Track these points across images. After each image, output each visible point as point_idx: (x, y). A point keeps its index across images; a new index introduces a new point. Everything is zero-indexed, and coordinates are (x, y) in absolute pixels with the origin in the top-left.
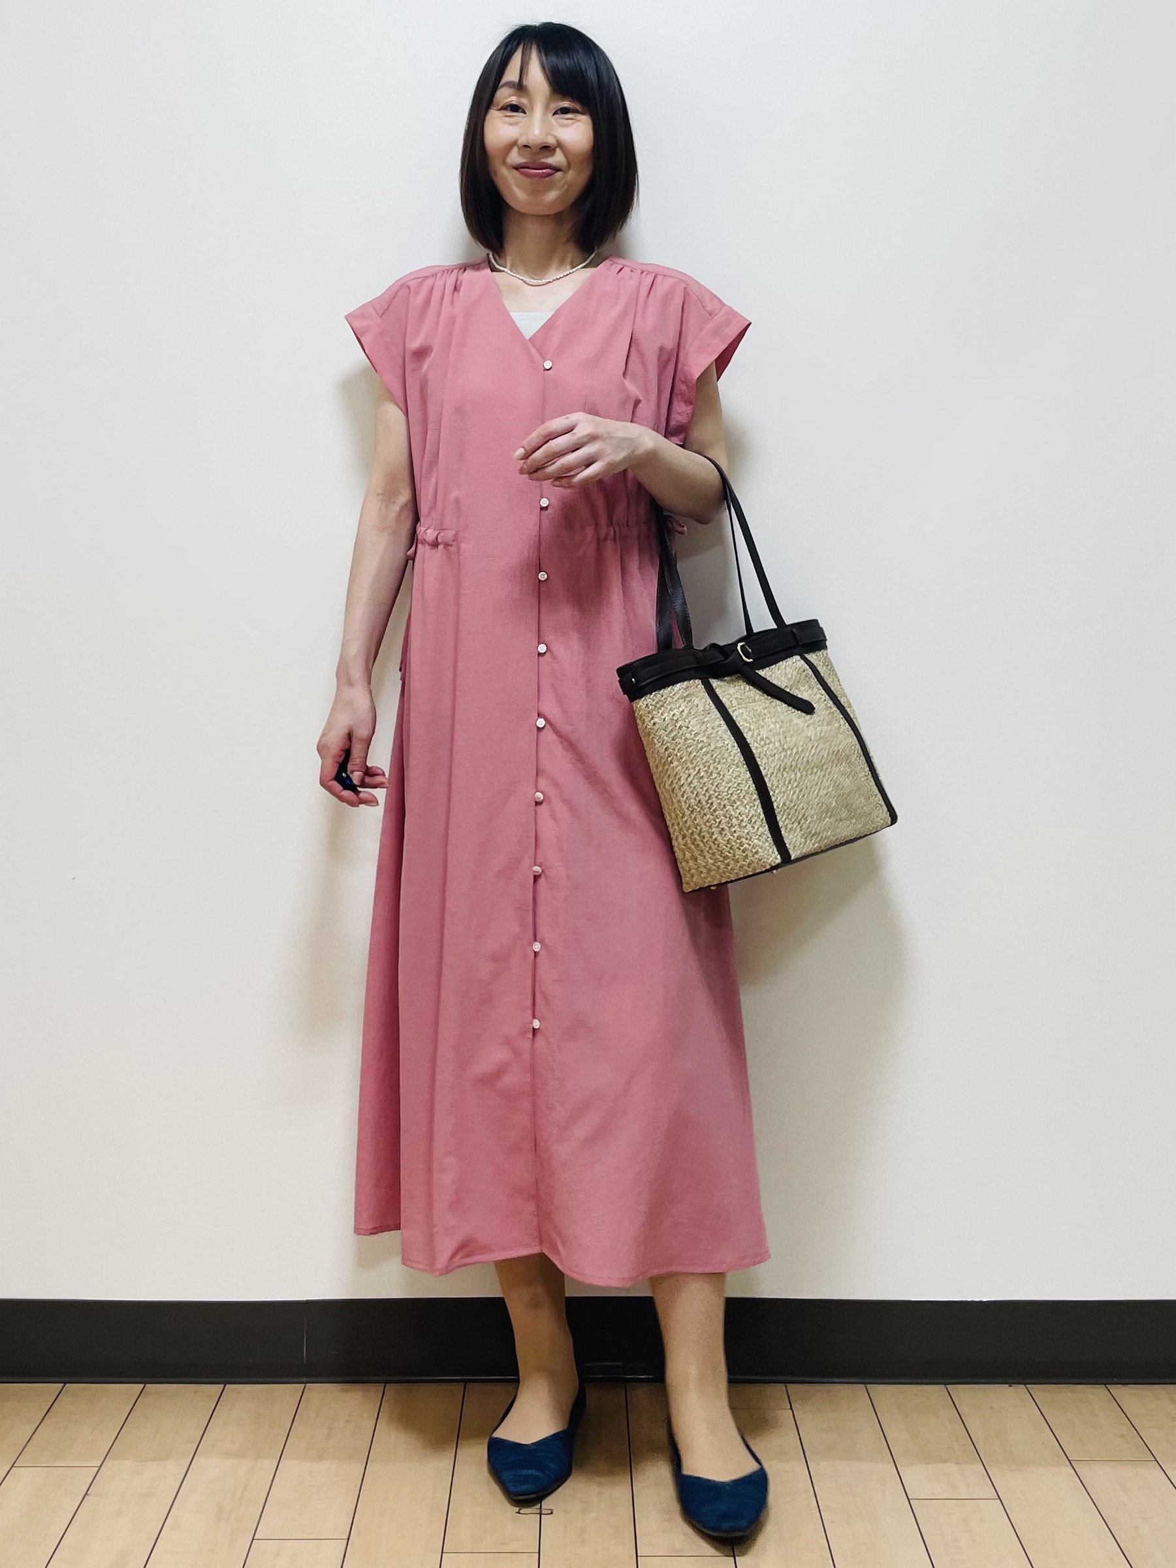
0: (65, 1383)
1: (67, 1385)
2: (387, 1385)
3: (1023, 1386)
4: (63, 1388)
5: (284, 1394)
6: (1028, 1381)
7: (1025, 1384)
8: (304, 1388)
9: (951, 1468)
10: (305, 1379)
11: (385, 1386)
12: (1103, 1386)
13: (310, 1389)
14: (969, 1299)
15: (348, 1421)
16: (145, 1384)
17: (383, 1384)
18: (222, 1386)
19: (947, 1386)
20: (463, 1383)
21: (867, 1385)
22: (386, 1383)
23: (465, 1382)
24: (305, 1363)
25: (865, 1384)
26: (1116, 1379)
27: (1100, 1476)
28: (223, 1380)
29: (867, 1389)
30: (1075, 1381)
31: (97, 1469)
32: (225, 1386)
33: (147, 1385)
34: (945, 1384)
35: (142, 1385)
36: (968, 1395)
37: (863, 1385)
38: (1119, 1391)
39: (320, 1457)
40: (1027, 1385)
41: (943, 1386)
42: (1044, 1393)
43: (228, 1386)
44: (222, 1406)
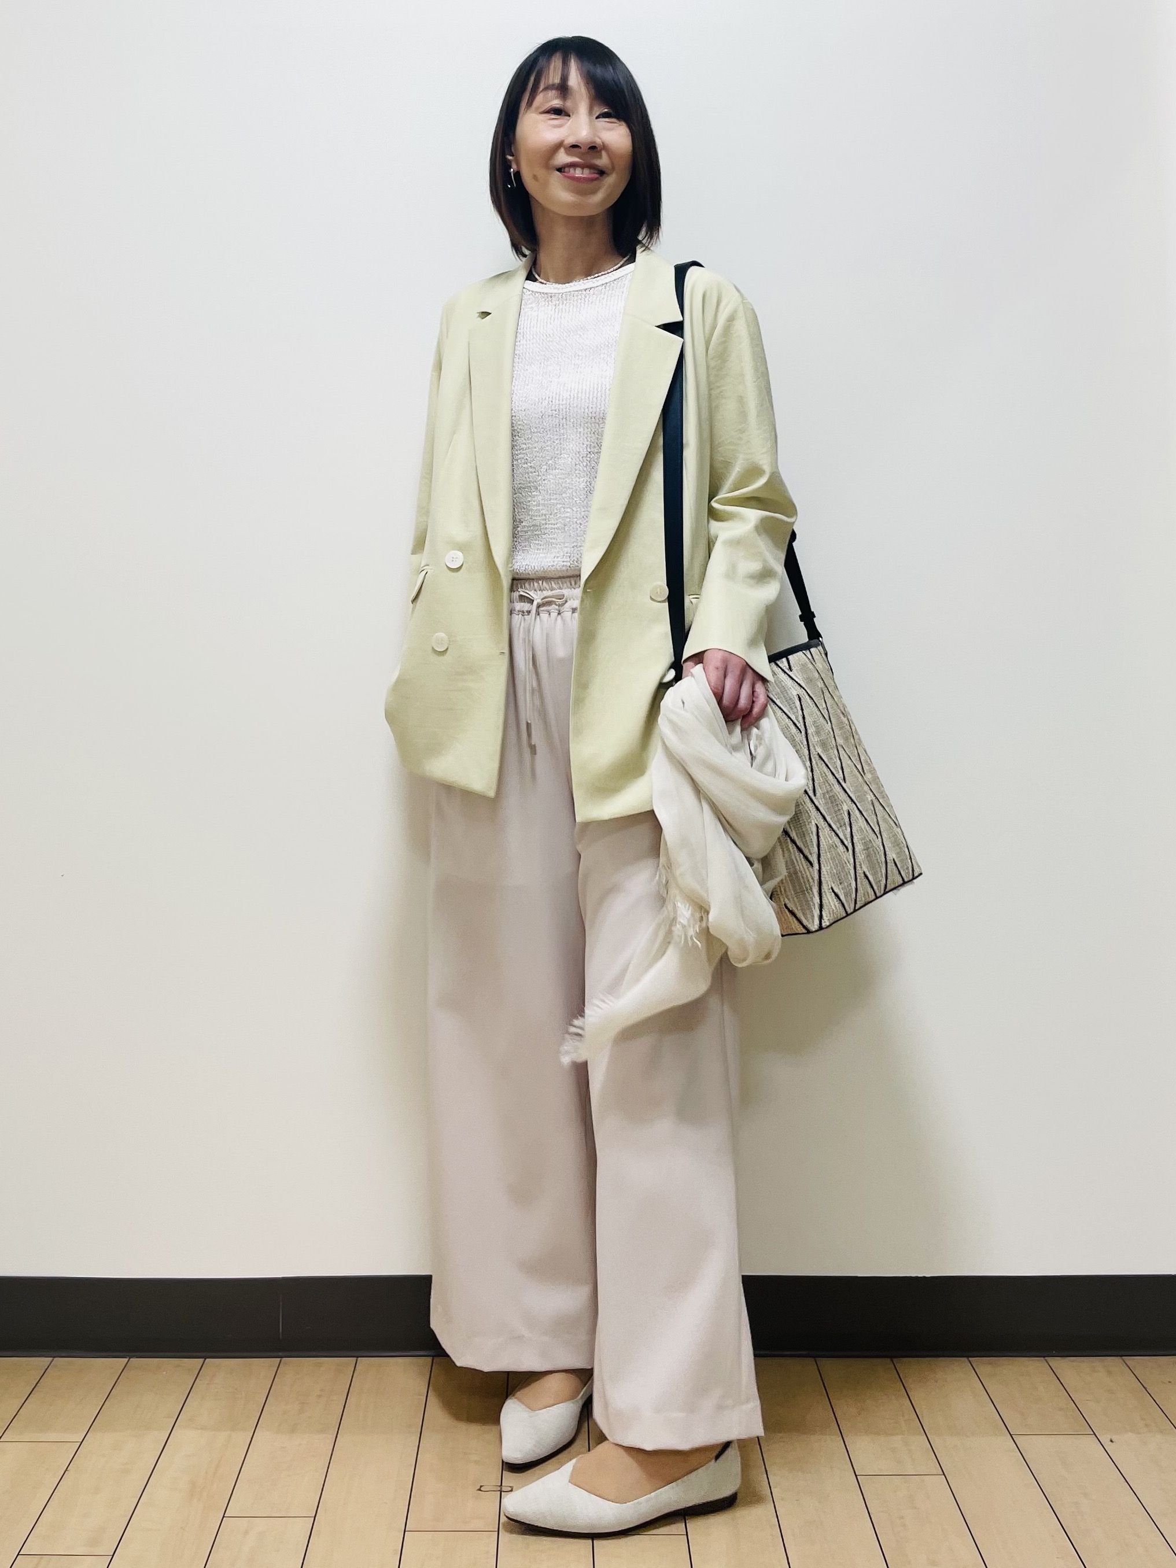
0: (55, 1357)
2: (359, 1359)
4: (51, 1363)
5: (261, 1367)
8: (281, 1361)
9: (897, 1438)
10: (284, 1354)
11: (357, 1361)
12: (1043, 1358)
13: (287, 1364)
15: (320, 1396)
16: (129, 1358)
17: (356, 1358)
18: (202, 1360)
20: (431, 1357)
22: (358, 1356)
24: (281, 1336)
28: (204, 1354)
31: (80, 1443)
32: (205, 1361)
33: (131, 1359)
35: (127, 1360)
38: (1058, 1363)
39: (293, 1430)
42: (986, 1366)
43: (207, 1360)
44: (201, 1380)
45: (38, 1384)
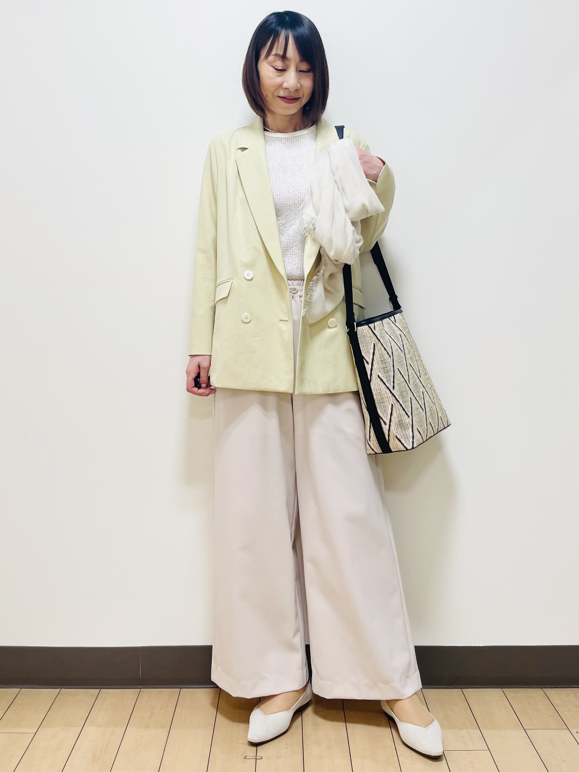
0: (22, 688)
3: (501, 689)
4: (19, 691)
5: (130, 694)
6: (504, 687)
7: (502, 688)
8: (140, 690)
9: (464, 731)
10: (140, 687)
11: (180, 690)
12: (541, 689)
13: (143, 692)
15: (161, 709)
16: (61, 689)
18: (99, 690)
19: (463, 689)
22: (181, 688)
24: (140, 678)
26: (547, 686)
27: (538, 736)
28: (100, 687)
30: (527, 687)
31: (35, 734)
32: (101, 689)
34: (461, 689)
35: (59, 690)
38: (549, 691)
39: (147, 727)
40: (503, 689)
42: (510, 692)
44: (98, 700)
45: (13, 703)
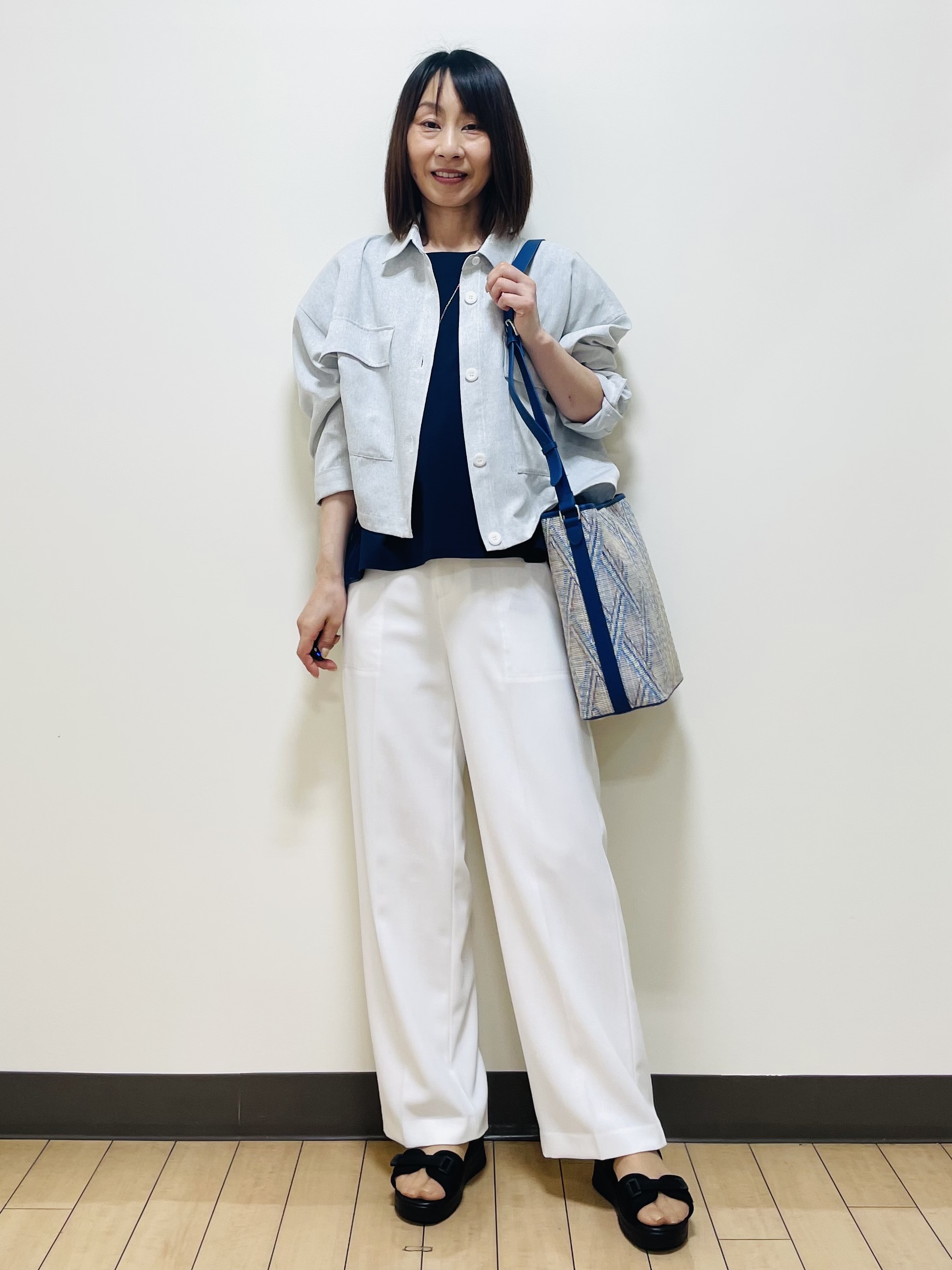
0: (49, 1140)
1: (51, 1141)
2: (304, 1142)
4: (47, 1144)
5: (223, 1148)
6: (814, 1141)
7: (812, 1143)
8: (239, 1143)
9: (752, 1210)
10: (239, 1138)
11: (302, 1143)
12: (875, 1144)
13: (244, 1146)
14: (768, 1075)
15: (272, 1173)
16: (113, 1140)
17: (301, 1142)
18: (174, 1142)
19: (751, 1145)
20: (365, 1141)
21: (687, 1144)
23: (366, 1140)
24: (239, 1123)
25: (685, 1143)
26: (885, 1140)
27: (871, 1218)
28: (174, 1138)
29: (686, 1146)
31: (71, 1211)
33: (114, 1141)
34: (748, 1143)
35: (111, 1141)
36: (767, 1152)
37: (683, 1144)
38: (887, 1148)
39: (249, 1201)
40: (814, 1144)
41: (746, 1145)
42: (828, 1150)
43: (178, 1142)
44: (173, 1159)
45: (37, 1162)
